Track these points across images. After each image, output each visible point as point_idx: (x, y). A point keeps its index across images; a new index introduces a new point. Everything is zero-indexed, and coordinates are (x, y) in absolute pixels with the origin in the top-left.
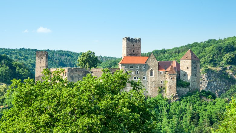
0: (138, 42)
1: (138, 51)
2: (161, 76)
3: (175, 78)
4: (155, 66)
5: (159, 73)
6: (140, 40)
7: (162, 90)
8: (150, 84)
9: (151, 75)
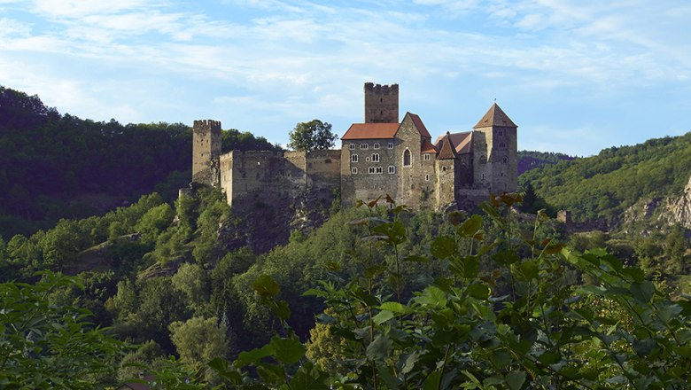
0: (391, 93)
1: (393, 112)
2: (426, 163)
3: (453, 167)
4: (413, 143)
5: (422, 158)
6: (395, 87)
7: (427, 194)
8: (403, 181)
9: (407, 162)
